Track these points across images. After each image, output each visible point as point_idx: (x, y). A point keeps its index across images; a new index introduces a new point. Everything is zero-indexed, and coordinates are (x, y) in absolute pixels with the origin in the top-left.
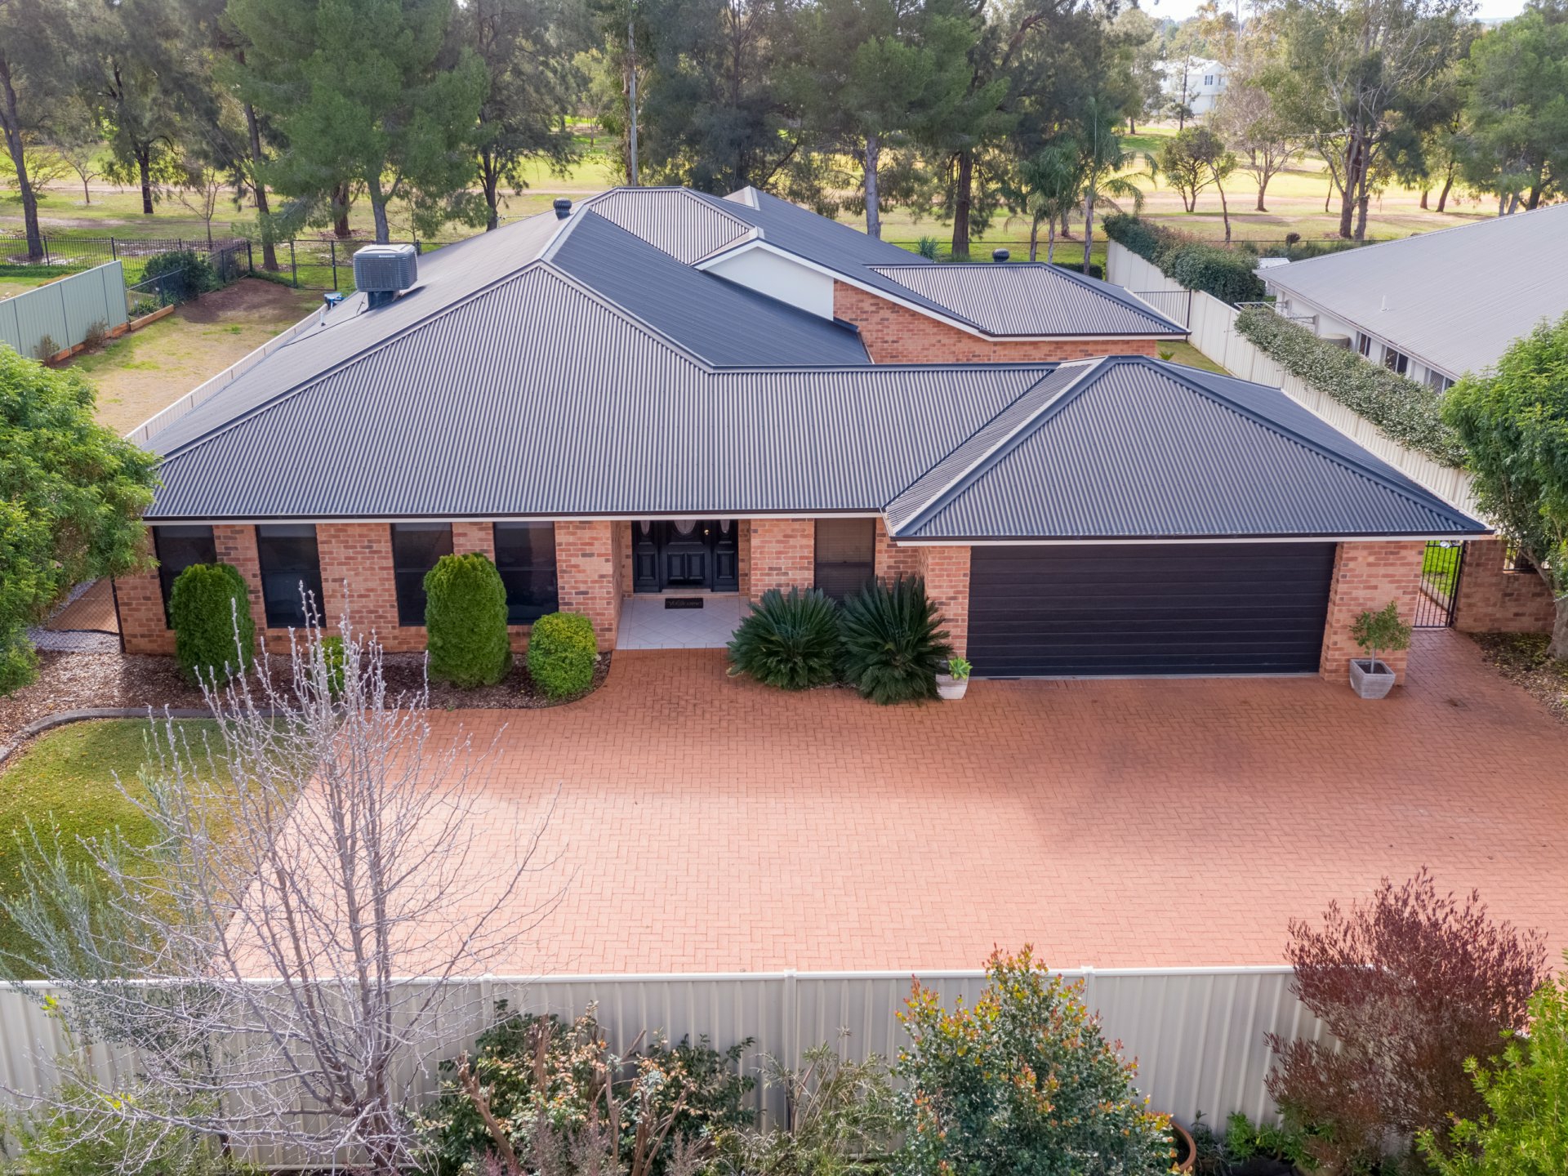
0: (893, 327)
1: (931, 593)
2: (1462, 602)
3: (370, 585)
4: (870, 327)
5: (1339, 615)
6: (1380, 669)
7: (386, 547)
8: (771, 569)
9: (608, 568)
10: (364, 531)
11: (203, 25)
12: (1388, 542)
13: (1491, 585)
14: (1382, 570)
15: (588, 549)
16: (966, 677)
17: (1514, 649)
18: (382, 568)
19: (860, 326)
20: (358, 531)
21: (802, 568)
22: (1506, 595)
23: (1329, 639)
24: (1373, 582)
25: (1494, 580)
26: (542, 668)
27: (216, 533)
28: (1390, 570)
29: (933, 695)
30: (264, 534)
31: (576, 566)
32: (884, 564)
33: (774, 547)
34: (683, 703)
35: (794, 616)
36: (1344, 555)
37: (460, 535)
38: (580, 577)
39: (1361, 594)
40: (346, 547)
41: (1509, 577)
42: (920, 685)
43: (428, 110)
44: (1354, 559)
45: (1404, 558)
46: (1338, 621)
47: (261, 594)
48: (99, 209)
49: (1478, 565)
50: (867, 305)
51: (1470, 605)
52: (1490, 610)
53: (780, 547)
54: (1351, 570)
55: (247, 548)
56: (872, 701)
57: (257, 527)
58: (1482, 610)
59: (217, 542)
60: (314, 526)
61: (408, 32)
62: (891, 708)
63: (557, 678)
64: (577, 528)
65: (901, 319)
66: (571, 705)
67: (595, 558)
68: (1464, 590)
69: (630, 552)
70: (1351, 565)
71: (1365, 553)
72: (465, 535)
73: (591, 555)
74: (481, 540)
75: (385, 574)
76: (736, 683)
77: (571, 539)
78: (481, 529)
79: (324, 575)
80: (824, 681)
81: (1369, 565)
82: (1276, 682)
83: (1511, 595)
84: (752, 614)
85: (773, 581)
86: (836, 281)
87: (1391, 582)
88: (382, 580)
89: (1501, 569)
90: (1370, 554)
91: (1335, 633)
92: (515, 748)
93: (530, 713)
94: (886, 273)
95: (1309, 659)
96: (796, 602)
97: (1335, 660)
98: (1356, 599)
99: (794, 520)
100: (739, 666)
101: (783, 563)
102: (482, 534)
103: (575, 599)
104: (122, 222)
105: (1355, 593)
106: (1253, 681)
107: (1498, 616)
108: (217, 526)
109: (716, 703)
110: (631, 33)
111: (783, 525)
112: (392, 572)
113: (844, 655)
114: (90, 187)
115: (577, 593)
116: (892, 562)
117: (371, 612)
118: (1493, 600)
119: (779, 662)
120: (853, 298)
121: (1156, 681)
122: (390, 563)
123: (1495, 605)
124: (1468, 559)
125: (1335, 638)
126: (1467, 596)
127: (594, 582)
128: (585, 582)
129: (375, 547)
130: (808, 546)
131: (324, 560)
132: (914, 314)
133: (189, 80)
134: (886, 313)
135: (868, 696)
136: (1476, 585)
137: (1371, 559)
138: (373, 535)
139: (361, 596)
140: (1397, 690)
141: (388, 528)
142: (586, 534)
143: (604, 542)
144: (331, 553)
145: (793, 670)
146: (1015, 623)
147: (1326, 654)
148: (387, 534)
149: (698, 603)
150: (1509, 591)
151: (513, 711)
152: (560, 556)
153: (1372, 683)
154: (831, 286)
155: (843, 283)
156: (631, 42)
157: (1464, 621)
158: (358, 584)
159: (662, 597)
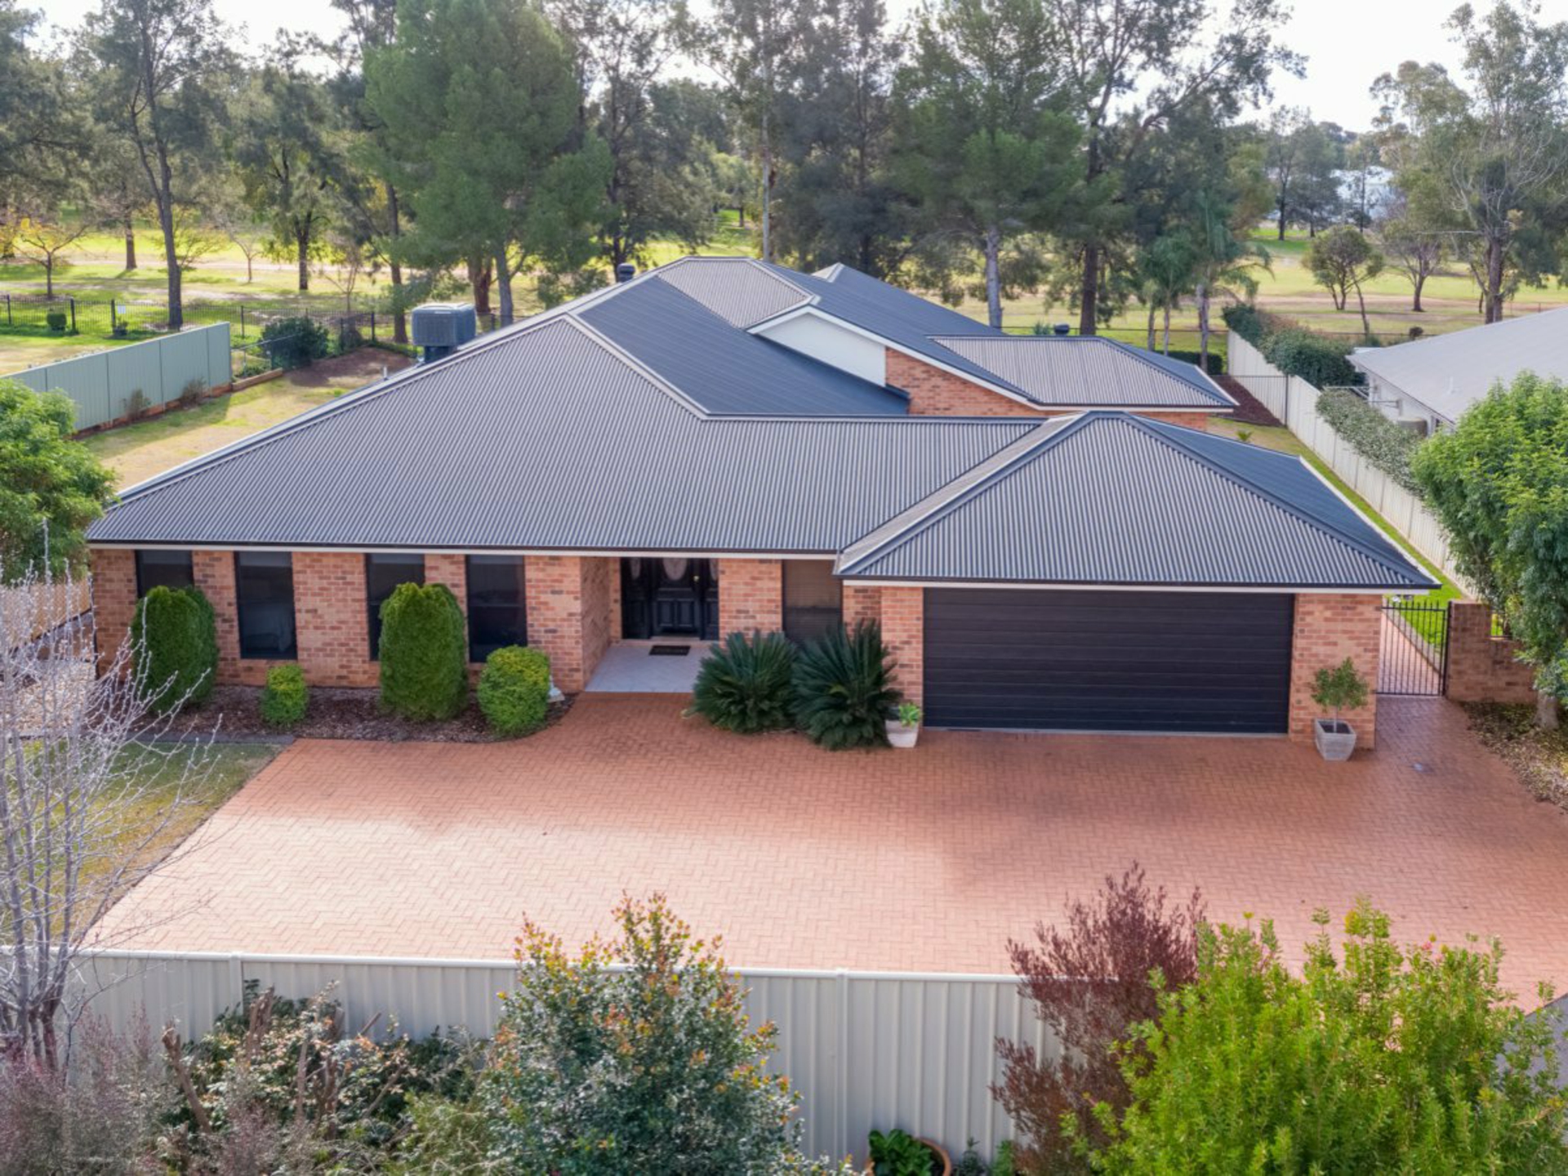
0: (945, 394)
1: (886, 636)
2: (1452, 668)
3: (342, 617)
4: (922, 394)
5: (1302, 673)
6: (1343, 729)
7: (358, 578)
8: (739, 611)
9: (577, 607)
10: (339, 561)
11: (346, 110)
12: (1344, 596)
13: (1480, 651)
14: (1340, 626)
15: (557, 586)
16: (916, 726)
17: (1502, 718)
18: (354, 600)
19: (912, 392)
20: (332, 561)
21: (769, 612)
22: (1496, 662)
23: (1294, 697)
24: (1333, 637)
25: (1482, 646)
26: (490, 702)
27: (196, 559)
28: (1349, 626)
29: (887, 745)
30: (244, 562)
31: (546, 603)
32: (851, 610)
33: (741, 589)
34: (630, 743)
35: (756, 658)
36: (1301, 608)
37: (432, 568)
38: (549, 614)
39: (1321, 650)
40: (321, 578)
41: (1497, 643)
42: (868, 731)
43: (550, 191)
44: (1310, 613)
45: (1361, 614)
46: (1300, 678)
47: (236, 623)
48: (259, 285)
49: (1464, 630)
50: (918, 372)
51: (1460, 673)
52: (1481, 678)
53: (748, 590)
54: (1309, 625)
55: (224, 576)
56: (822, 747)
57: (236, 555)
58: (1475, 680)
59: (195, 570)
60: (289, 554)
61: (535, 117)
62: (838, 753)
63: (503, 711)
64: (546, 564)
65: (952, 387)
66: (518, 741)
67: (564, 596)
68: (1452, 656)
69: (618, 596)
70: (1309, 619)
71: (1321, 607)
72: (436, 568)
73: (560, 592)
74: (453, 574)
75: (357, 606)
76: (690, 726)
77: (541, 575)
78: (453, 563)
79: (298, 605)
80: (774, 725)
81: (1327, 620)
82: (1241, 741)
83: (1501, 662)
84: (713, 656)
85: (740, 624)
86: (888, 349)
87: (1351, 638)
88: (354, 612)
89: (1488, 635)
90: (1327, 608)
91: (1298, 691)
92: (445, 779)
93: (474, 747)
94: (946, 343)
95: (1277, 720)
96: (757, 645)
97: (1301, 720)
98: (1316, 655)
99: (762, 561)
100: (693, 709)
101: (751, 606)
102: (453, 568)
103: (544, 637)
104: (275, 297)
105: (1315, 649)
106: (1217, 740)
107: (1490, 684)
108: (197, 553)
109: (664, 744)
110: (765, 124)
111: (749, 567)
112: (364, 604)
113: (796, 697)
114: (254, 266)
115: (547, 631)
116: (859, 607)
117: (342, 645)
118: (1483, 667)
119: (731, 703)
120: (905, 365)
121: (1119, 737)
122: (363, 595)
123: (1486, 672)
124: (1453, 623)
125: (1301, 696)
126: (1456, 662)
127: (563, 620)
128: (554, 620)
129: (349, 578)
130: (774, 589)
131: (299, 590)
132: (965, 382)
133: (335, 160)
134: (937, 381)
135: (818, 741)
136: (1464, 651)
137: (1328, 614)
138: (347, 566)
139: (333, 628)
140: (1360, 754)
141: (362, 558)
142: (555, 571)
143: (573, 578)
144: (305, 583)
145: (743, 713)
146: (974, 671)
147: (1293, 713)
148: (360, 566)
149: (683, 651)
150: (1498, 658)
151: (458, 745)
152: (530, 592)
153: (1333, 743)
154: (883, 352)
155: (894, 351)
156: (765, 133)
157: (1455, 690)
158: (331, 616)
159: (649, 644)
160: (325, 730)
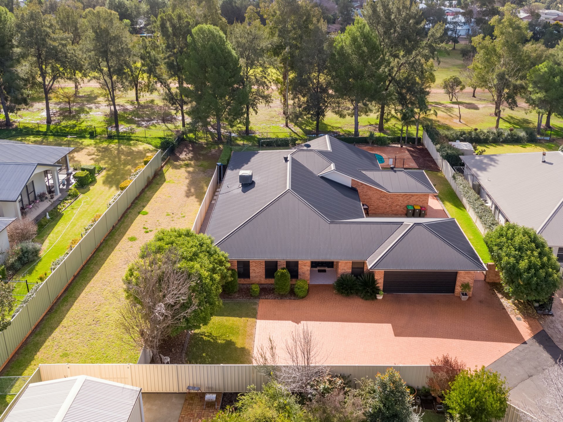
0: (366, 189)
1: (376, 278)
4: (360, 189)
6: (466, 294)
9: (309, 268)
14: (467, 275)
15: (305, 265)
16: (382, 295)
21: (349, 269)
24: (465, 277)
25: (494, 272)
29: (376, 298)
31: (302, 268)
35: (347, 280)
36: (459, 274)
39: (463, 279)
40: (256, 264)
41: (497, 271)
42: (373, 296)
45: (471, 273)
46: (458, 284)
49: (490, 269)
50: (359, 184)
51: (489, 277)
53: (345, 265)
56: (363, 299)
57: (237, 262)
60: (250, 260)
62: (367, 301)
63: (301, 294)
66: (303, 298)
71: (462, 273)
74: (283, 263)
76: (336, 295)
77: (301, 263)
79: (250, 269)
83: (497, 275)
84: (338, 278)
85: (343, 271)
86: (351, 179)
87: (469, 277)
88: (262, 270)
91: (457, 287)
93: (295, 301)
94: (364, 172)
96: (347, 276)
97: (457, 292)
98: (461, 281)
100: (336, 291)
101: (345, 268)
103: (302, 274)
106: (441, 295)
107: (494, 279)
109: (332, 299)
113: (358, 289)
117: (259, 276)
118: (493, 276)
119: (345, 291)
120: (356, 182)
122: (264, 267)
127: (307, 271)
128: (304, 271)
130: (350, 265)
136: (489, 273)
139: (258, 273)
140: (469, 298)
144: (252, 265)
146: (393, 283)
147: (455, 290)
148: (264, 263)
149: (324, 271)
153: (464, 298)
155: (354, 180)
157: (486, 281)
158: (257, 271)
159: (317, 269)
160: (264, 297)
